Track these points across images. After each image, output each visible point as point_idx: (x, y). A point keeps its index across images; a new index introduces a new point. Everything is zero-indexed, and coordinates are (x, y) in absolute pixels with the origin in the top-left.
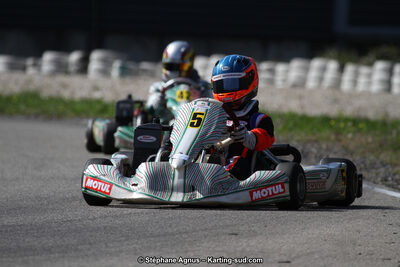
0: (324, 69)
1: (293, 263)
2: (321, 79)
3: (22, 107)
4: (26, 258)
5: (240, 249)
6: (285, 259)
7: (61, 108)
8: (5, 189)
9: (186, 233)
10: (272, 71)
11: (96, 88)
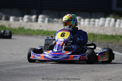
0: (110, 21)
1: (112, 80)
2: (109, 24)
3: (20, 32)
4: (31, 78)
5: (95, 75)
6: (110, 78)
7: (32, 32)
8: (20, 57)
9: (78, 70)
10: (94, 21)
11: (41, 26)
